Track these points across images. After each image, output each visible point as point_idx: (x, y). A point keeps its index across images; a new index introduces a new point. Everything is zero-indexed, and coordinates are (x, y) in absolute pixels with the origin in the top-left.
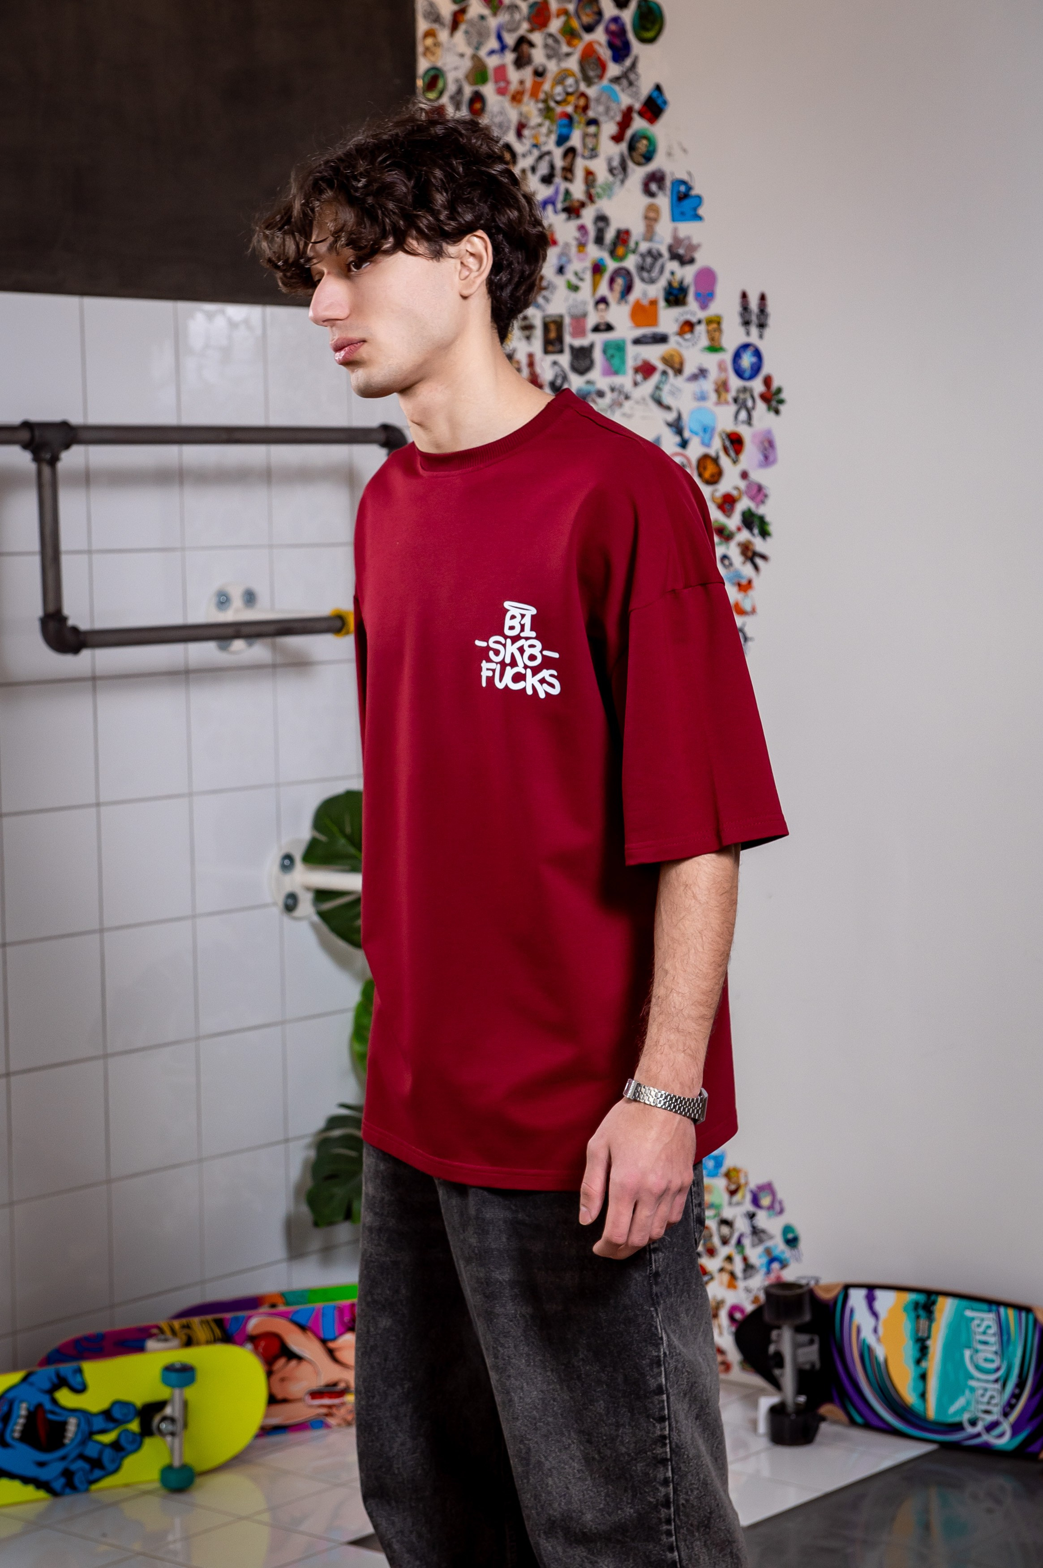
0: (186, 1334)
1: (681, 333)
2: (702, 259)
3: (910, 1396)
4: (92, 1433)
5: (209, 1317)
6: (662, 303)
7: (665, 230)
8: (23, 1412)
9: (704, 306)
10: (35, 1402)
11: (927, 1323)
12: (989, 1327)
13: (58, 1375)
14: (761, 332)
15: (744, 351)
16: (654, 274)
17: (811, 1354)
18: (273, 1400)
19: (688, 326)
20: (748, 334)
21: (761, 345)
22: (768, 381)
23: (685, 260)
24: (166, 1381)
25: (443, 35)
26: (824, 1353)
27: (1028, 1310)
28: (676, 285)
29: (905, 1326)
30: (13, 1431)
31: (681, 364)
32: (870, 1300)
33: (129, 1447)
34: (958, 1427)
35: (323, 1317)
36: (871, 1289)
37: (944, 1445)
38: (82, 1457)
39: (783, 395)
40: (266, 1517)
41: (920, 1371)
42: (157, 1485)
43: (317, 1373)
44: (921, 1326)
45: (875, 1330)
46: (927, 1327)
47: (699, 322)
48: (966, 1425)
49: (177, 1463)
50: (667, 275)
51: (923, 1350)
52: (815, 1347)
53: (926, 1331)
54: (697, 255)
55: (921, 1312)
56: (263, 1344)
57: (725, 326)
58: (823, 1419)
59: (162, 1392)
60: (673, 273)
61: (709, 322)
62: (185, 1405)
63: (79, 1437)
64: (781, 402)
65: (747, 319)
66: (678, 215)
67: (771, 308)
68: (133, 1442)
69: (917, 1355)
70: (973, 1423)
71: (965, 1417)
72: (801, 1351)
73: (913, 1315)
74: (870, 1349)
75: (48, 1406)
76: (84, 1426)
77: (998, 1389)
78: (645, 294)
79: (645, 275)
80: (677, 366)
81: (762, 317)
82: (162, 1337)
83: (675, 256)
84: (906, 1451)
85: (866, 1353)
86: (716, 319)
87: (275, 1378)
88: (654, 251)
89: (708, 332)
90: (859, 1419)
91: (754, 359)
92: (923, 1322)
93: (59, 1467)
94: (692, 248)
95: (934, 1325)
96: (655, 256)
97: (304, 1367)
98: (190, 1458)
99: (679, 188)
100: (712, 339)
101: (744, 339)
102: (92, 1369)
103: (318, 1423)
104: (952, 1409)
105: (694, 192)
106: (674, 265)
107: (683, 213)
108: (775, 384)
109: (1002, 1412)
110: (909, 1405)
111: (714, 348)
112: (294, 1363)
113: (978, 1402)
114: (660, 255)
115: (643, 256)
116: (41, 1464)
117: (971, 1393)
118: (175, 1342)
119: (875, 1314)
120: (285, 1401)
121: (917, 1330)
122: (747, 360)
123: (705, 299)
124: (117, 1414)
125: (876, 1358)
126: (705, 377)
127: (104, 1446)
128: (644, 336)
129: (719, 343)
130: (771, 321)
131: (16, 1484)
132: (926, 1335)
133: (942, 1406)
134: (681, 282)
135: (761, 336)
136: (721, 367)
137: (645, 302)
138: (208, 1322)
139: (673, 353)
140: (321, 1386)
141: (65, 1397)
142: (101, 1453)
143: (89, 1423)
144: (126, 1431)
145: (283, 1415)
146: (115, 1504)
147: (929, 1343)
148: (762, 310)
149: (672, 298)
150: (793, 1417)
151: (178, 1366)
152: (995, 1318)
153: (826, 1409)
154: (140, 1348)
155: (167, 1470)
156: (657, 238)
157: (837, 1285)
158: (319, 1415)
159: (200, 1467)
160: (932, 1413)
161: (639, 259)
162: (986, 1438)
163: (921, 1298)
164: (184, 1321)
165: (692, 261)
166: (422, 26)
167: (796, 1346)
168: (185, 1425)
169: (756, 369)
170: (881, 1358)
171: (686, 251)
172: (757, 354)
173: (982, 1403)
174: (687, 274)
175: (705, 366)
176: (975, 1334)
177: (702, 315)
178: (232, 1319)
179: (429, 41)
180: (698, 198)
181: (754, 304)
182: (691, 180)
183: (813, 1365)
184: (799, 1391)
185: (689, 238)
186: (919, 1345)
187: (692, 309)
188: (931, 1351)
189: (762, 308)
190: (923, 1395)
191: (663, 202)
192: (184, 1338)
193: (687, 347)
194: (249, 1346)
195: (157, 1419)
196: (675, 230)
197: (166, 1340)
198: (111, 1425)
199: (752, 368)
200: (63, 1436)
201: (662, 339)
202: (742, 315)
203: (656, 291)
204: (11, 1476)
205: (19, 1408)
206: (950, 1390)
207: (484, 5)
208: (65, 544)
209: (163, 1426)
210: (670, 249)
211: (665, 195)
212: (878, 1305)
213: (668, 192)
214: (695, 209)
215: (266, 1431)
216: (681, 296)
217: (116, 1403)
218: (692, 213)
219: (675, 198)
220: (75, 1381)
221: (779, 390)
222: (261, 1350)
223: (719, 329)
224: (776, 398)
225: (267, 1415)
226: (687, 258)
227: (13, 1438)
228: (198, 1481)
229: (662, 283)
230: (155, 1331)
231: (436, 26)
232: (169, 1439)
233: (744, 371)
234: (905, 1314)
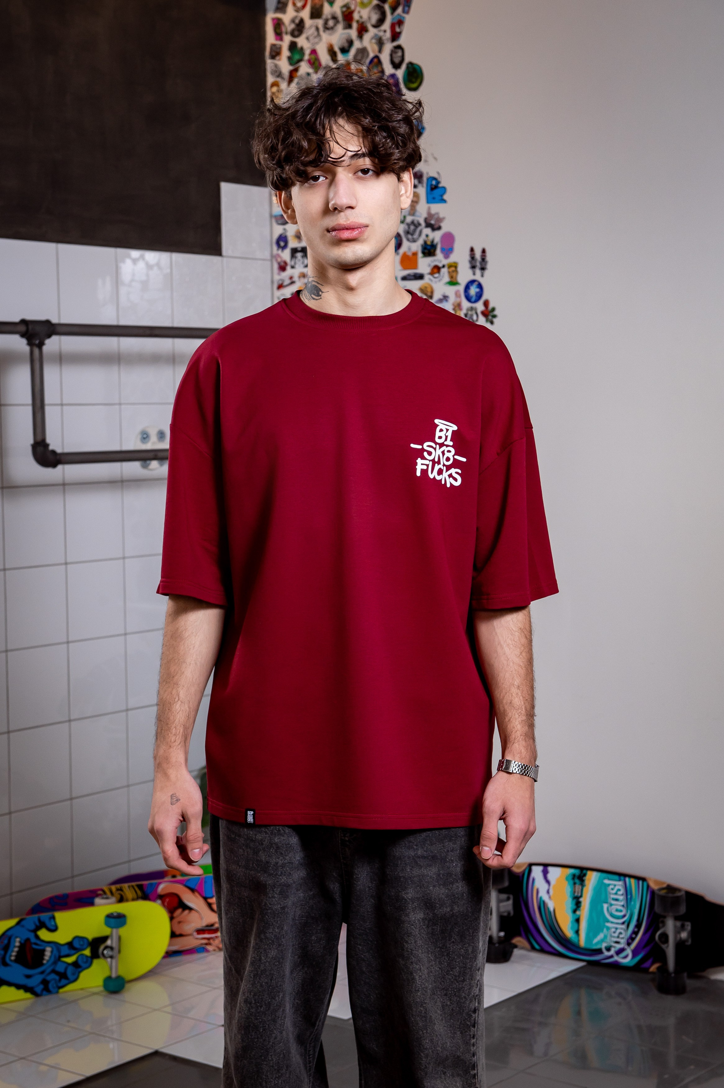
0: (119, 894)
1: (432, 273)
2: (446, 227)
3: (569, 932)
4: (60, 957)
5: (134, 884)
6: (420, 255)
7: (423, 209)
8: (17, 944)
9: (447, 256)
10: (25, 937)
11: (580, 887)
12: (619, 890)
13: (39, 920)
14: (482, 273)
15: (472, 285)
16: (416, 236)
17: (508, 906)
18: (173, 935)
19: (436, 269)
20: (474, 274)
21: (482, 281)
22: (486, 303)
23: (435, 228)
24: (107, 924)
25: (284, 85)
26: (516, 905)
27: (644, 879)
28: (429, 243)
29: (567, 889)
30: (11, 956)
31: (432, 292)
32: (545, 873)
33: (84, 965)
34: (599, 951)
35: (205, 883)
36: (546, 866)
37: (589, 963)
38: (54, 971)
39: (496, 313)
40: (169, 1009)
41: (577, 917)
42: (102, 989)
43: (201, 919)
44: (577, 890)
45: (548, 892)
46: (580, 890)
47: (444, 266)
48: (604, 950)
49: (114, 975)
50: (423, 237)
51: (578, 904)
52: (511, 902)
53: (580, 892)
54: (442, 225)
55: (577, 881)
56: (167, 900)
57: (459, 269)
58: (516, 946)
59: (106, 931)
60: (427, 236)
61: (450, 266)
62: (119, 938)
63: (53, 960)
64: (495, 316)
65: (474, 264)
66: (431, 200)
67: (489, 258)
68: (86, 962)
69: (575, 907)
70: (608, 949)
71: (604, 946)
72: (502, 904)
73: (572, 882)
74: (544, 902)
75: (33, 940)
76: (55, 952)
77: (624, 929)
78: (409, 249)
79: (410, 236)
80: (429, 294)
81: (483, 263)
82: (105, 896)
83: (428, 225)
84: (567, 966)
85: (542, 906)
86: (454, 265)
87: (175, 921)
88: (416, 222)
89: (449, 272)
90: (537, 947)
91: (478, 290)
92: (578, 887)
93: (39, 978)
94: (440, 220)
95: (585, 889)
96: (417, 225)
97: (193, 914)
98: (121, 972)
99: (432, 182)
100: (452, 277)
101: (472, 277)
102: (61, 917)
103: (201, 949)
104: (595, 941)
105: (440, 185)
106: (428, 231)
107: (434, 198)
108: (491, 306)
109: (626, 944)
110: (569, 938)
111: (453, 282)
112: (187, 912)
113: (611, 936)
114: (419, 224)
115: (408, 225)
116: (28, 977)
117: (607, 931)
118: (113, 899)
119: (548, 882)
120: (181, 935)
121: (574, 892)
122: (473, 290)
123: (448, 252)
124: (76, 945)
125: (548, 909)
126: (447, 301)
127: (69, 964)
128: (409, 275)
129: (456, 279)
130: (489, 266)
131: (13, 989)
132: (579, 895)
133: (589, 939)
134: (432, 242)
135: (482, 276)
136: (457, 294)
137: (410, 254)
138: (133, 887)
139: (427, 285)
140: (203, 926)
141: (44, 934)
142: (66, 969)
143: (59, 950)
144: (82, 955)
145: (180, 944)
146: (75, 1001)
147: (581, 899)
148: (483, 259)
149: (426, 251)
150: (497, 945)
151: (115, 914)
152: (623, 885)
153: (516, 941)
154: (91, 904)
155: (108, 980)
156: (417, 214)
157: (524, 864)
158: (202, 944)
159: (128, 977)
160: (583, 943)
161: (406, 227)
162: (616, 958)
163: (577, 872)
164: (118, 886)
165: (439, 228)
166: (270, 79)
167: (499, 901)
168: (119, 951)
169: (479, 296)
170: (552, 909)
171: (435, 222)
172: (480, 286)
173: (614, 937)
174: (436, 236)
175: (447, 294)
176: (610, 894)
177: (445, 262)
178: (149, 884)
179: (275, 89)
180: (443, 189)
181: (478, 255)
182: (439, 177)
183: (509, 913)
184: (500, 930)
185: (437, 214)
186: (575, 901)
187: (439, 258)
188: (583, 904)
189: (483, 257)
190: (577, 932)
191: (422, 191)
192: (119, 897)
193: (436, 282)
194: (159, 902)
195: (102, 947)
196: (429, 208)
197: (107, 898)
198: (73, 952)
199: (476, 295)
200: (43, 959)
201: (420, 277)
202: (470, 262)
203: (416, 247)
204: (9, 984)
205: (15, 941)
206: (595, 928)
207: (310, 67)
208: (48, 399)
209: (105, 952)
210: (426, 220)
211: (423, 186)
212: (550, 876)
213: (425, 185)
214: (442, 196)
215: (169, 954)
216: (432, 251)
217: (76, 938)
218: (440, 198)
219: (429, 188)
220: (51, 924)
221: (493, 309)
222: (166, 904)
223: (456, 271)
224: (492, 314)
225: (170, 945)
226: (436, 226)
227: (11, 961)
228: (127, 986)
229: (421, 242)
230: (100, 892)
231: (279, 79)
232: (109, 960)
233: (472, 297)
234: (567, 882)
